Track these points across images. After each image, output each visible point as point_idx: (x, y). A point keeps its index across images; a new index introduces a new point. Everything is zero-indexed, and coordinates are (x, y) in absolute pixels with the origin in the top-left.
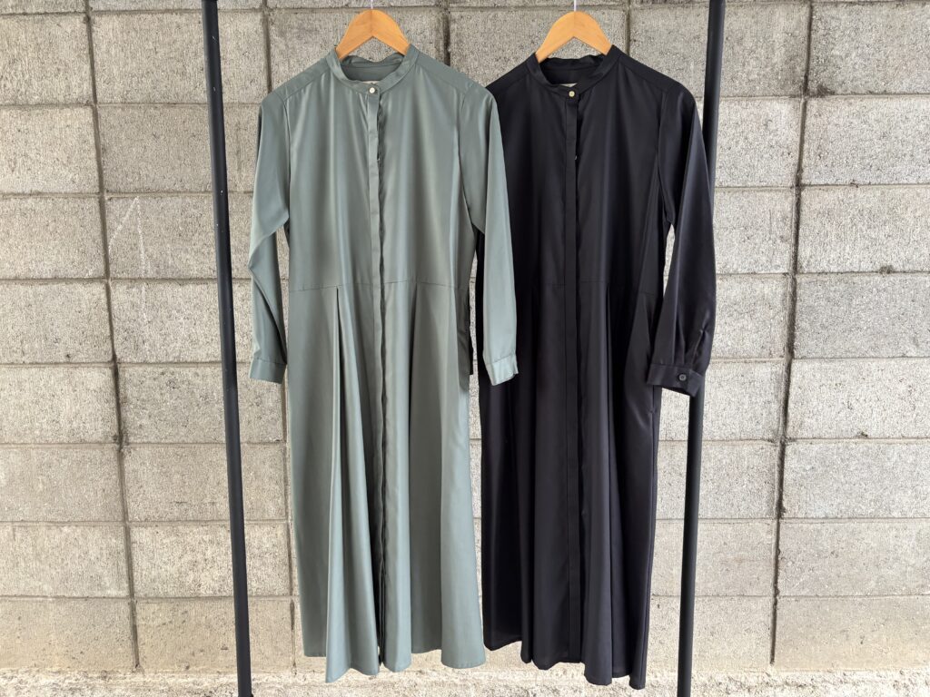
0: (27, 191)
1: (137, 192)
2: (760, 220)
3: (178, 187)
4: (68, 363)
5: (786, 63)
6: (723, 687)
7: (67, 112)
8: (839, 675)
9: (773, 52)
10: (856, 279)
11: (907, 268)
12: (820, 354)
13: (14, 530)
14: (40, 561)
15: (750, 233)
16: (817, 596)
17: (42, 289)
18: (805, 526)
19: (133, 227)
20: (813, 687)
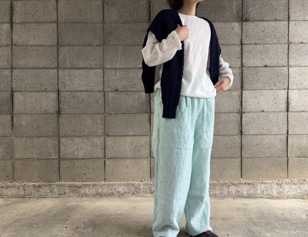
0: (38, 45)
1: (67, 45)
2: (232, 53)
3: (78, 44)
4: (45, 91)
5: (237, 13)
6: (228, 184)
7: (50, 24)
8: (261, 181)
9: (233, 10)
10: (258, 68)
11: (271, 66)
12: (250, 89)
13: (26, 139)
14: (33, 148)
15: (230, 56)
16: (253, 157)
17: (40, 71)
18: (249, 137)
19: (66, 54)
20: (253, 184)
